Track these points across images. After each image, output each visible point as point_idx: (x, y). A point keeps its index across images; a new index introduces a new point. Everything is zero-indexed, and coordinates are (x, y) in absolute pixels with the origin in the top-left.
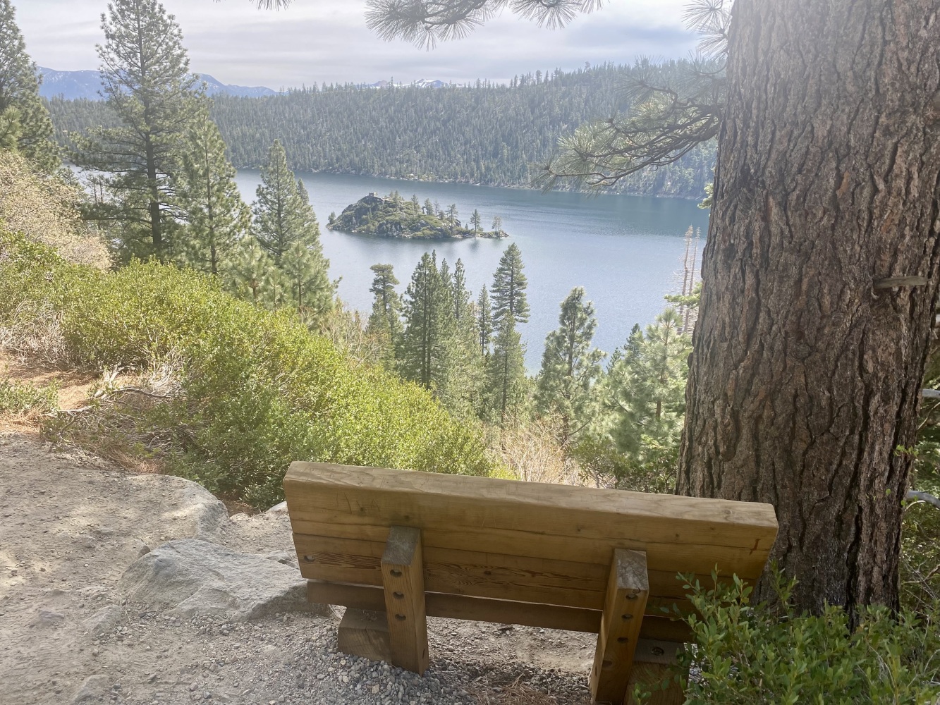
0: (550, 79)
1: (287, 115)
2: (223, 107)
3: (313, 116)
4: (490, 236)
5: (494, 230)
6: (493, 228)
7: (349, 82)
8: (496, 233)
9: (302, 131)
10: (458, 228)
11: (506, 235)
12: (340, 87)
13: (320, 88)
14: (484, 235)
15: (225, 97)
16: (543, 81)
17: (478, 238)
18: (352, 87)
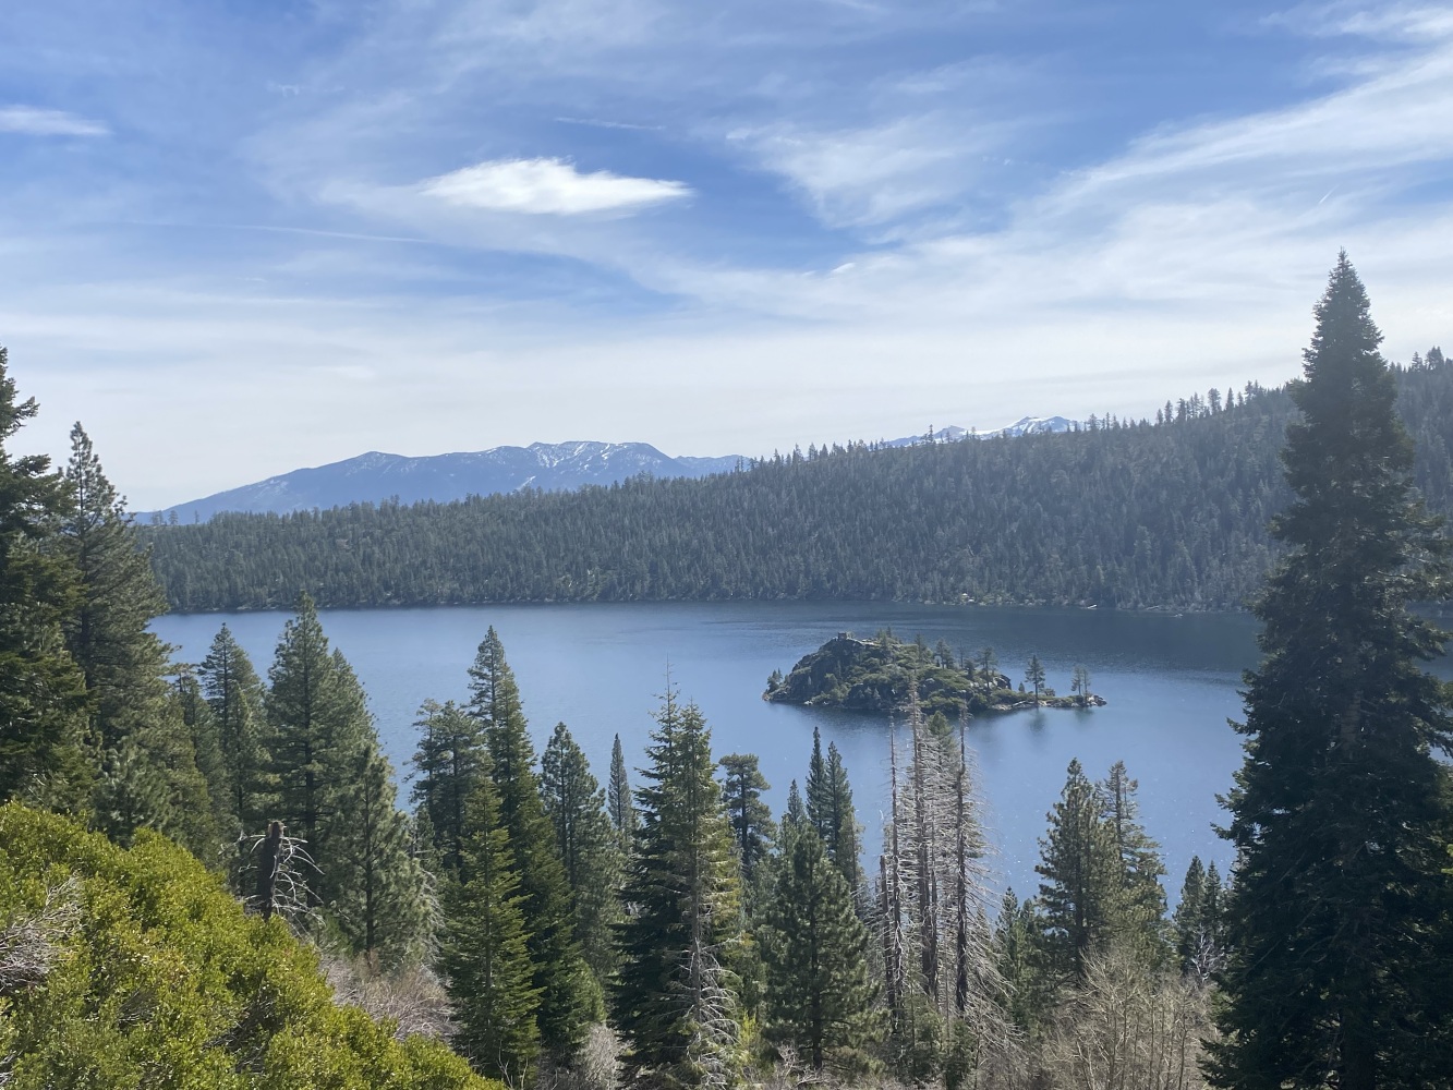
0: (1236, 402)
1: (746, 504)
2: (641, 498)
3: (791, 503)
4: (1066, 705)
5: (1076, 693)
6: (1074, 689)
7: (855, 440)
8: (1079, 700)
9: (770, 530)
10: (1004, 691)
11: (1100, 703)
12: (838, 450)
13: (805, 454)
14: (1055, 704)
15: (646, 481)
16: (1223, 408)
17: (1044, 706)
18: (861, 449)
